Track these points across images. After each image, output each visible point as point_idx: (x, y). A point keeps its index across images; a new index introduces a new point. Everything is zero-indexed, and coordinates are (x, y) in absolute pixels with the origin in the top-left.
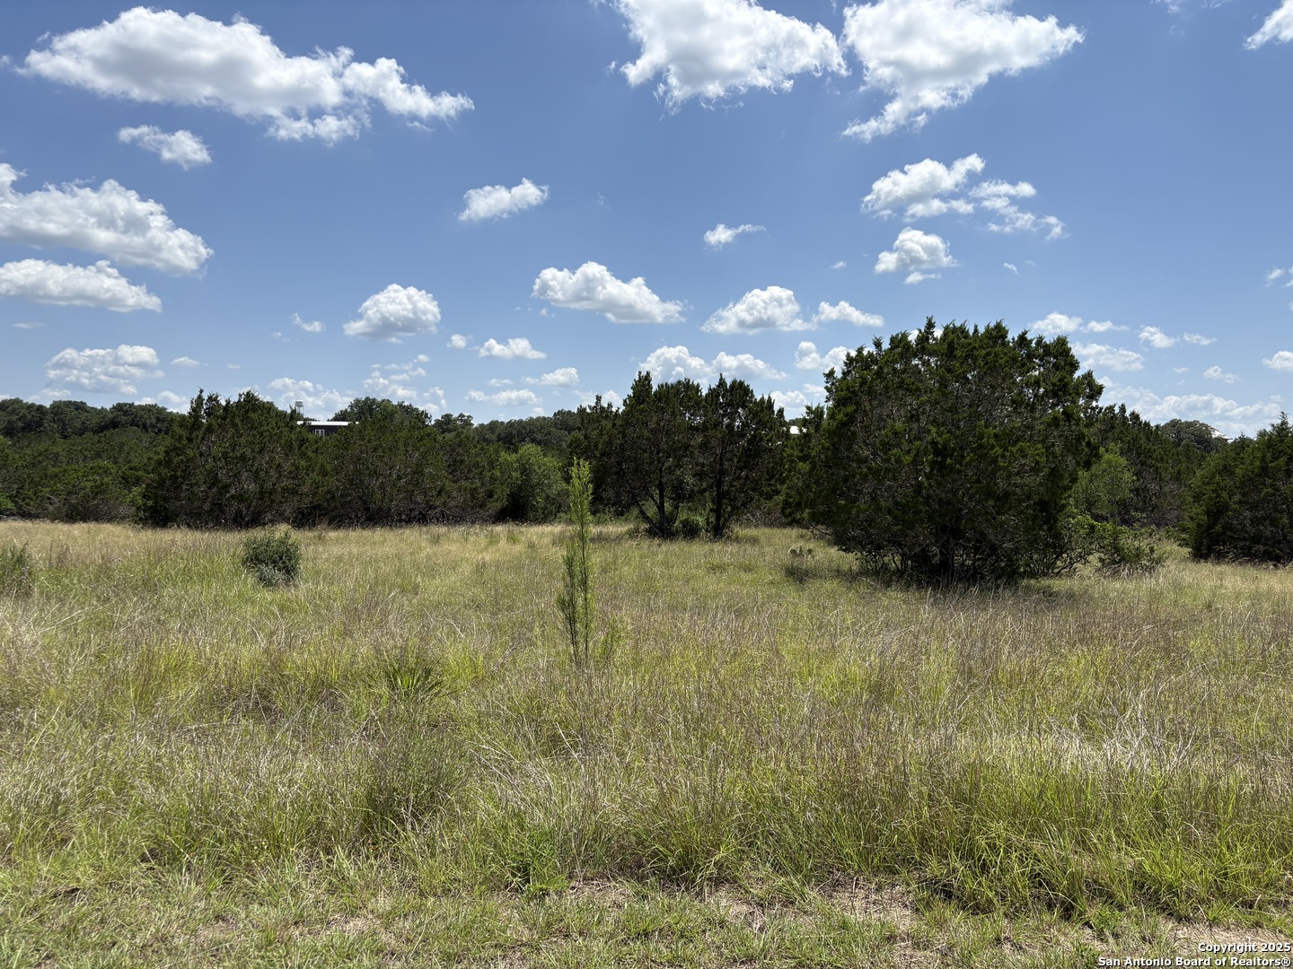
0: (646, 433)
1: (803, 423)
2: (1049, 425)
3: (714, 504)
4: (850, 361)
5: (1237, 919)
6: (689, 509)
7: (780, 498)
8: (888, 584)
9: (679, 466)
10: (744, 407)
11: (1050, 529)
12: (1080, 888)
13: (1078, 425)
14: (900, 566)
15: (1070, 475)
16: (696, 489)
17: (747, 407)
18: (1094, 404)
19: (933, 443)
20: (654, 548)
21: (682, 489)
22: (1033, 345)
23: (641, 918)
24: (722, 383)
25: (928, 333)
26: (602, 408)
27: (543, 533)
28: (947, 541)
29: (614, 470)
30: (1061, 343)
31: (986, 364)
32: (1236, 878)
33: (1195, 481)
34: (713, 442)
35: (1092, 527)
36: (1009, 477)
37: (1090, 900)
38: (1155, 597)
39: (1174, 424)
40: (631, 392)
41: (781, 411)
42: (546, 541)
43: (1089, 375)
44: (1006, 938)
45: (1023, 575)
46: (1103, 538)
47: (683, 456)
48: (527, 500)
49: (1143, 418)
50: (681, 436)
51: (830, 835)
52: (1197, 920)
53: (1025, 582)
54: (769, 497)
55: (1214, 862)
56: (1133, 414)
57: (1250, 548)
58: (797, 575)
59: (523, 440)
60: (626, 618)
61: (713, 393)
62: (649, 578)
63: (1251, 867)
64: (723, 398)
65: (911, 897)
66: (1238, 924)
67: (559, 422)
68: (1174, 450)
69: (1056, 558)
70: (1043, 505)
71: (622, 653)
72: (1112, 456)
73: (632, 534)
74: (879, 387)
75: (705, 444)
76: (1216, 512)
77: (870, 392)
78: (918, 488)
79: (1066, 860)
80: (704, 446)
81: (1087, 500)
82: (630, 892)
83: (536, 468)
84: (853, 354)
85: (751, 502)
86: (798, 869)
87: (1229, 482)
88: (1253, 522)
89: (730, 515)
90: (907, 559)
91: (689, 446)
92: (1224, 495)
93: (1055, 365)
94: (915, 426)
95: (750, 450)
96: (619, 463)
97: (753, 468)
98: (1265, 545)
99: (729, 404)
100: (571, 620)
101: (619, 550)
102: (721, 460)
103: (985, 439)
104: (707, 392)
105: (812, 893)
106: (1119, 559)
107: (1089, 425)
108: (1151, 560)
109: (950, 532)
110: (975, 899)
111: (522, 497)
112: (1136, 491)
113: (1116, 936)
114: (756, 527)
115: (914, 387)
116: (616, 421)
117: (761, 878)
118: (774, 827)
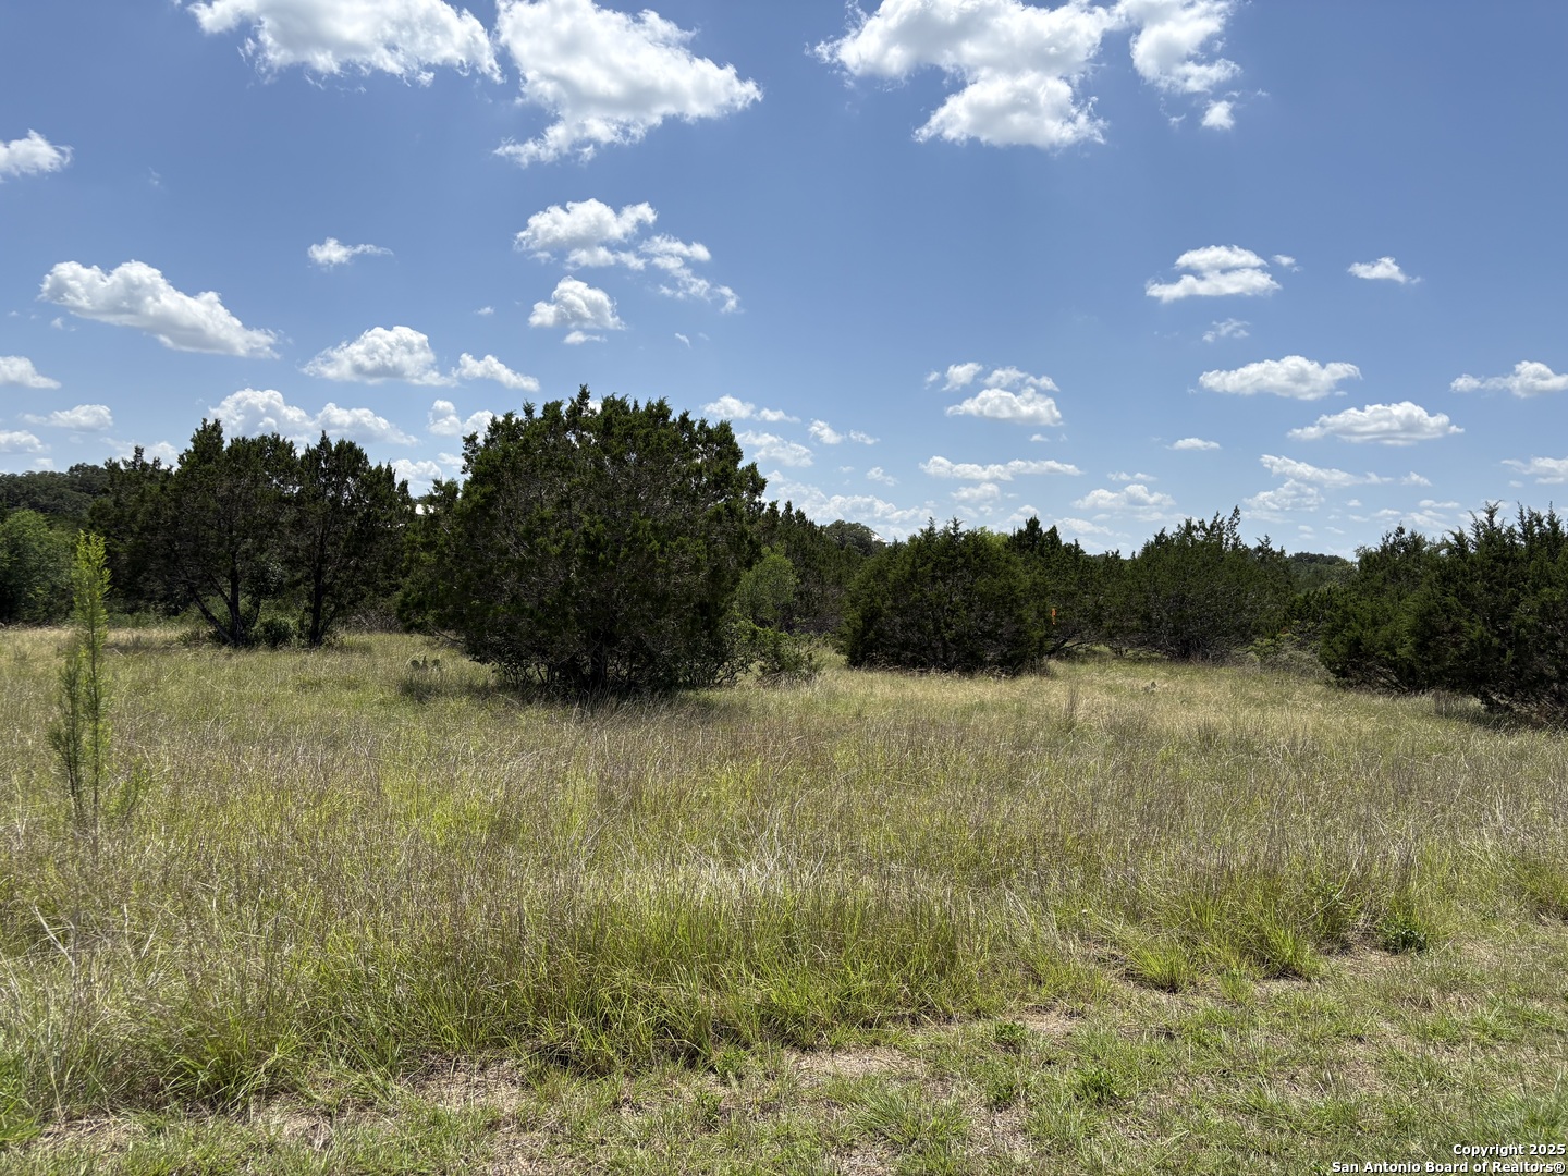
0: (213, 504)
1: (430, 500)
2: (711, 520)
3: (310, 601)
4: (495, 427)
5: (857, 1040)
6: (278, 607)
7: (398, 595)
8: (528, 700)
9: (262, 550)
10: (354, 476)
11: (710, 635)
12: (707, 1031)
13: (741, 521)
14: (545, 678)
15: (732, 576)
16: (285, 580)
17: (358, 476)
18: (757, 499)
19: (585, 533)
20: (222, 659)
21: (265, 580)
22: (696, 428)
23: (151, 1159)
24: (325, 442)
25: (580, 404)
26: (145, 466)
27: (42, 639)
28: (600, 648)
29: (161, 551)
30: (725, 428)
31: (647, 446)
32: (859, 997)
33: (853, 585)
34: (312, 520)
35: (754, 633)
36: (668, 575)
37: (716, 1042)
38: (810, 706)
39: (838, 525)
40: (190, 446)
41: (404, 485)
42: (47, 650)
43: (753, 467)
44: (625, 1100)
45: (679, 686)
46: (764, 644)
47: (267, 536)
48: (20, 592)
49: (809, 517)
50: (265, 509)
51: (426, 1011)
52: (822, 1048)
53: (683, 694)
54: (387, 594)
55: (837, 985)
56: (798, 512)
57: (899, 655)
58: (416, 692)
59: (17, 504)
60: (164, 757)
61: (312, 456)
62: (208, 700)
63: (873, 984)
64: (326, 463)
65: (522, 1072)
66: (858, 1047)
67: (77, 481)
68: (836, 553)
69: (718, 667)
70: (703, 608)
71: (152, 804)
72: (776, 557)
73: (191, 641)
74: (524, 463)
75: (299, 521)
76: (870, 617)
77: (514, 469)
78: (567, 587)
79: (692, 1002)
80: (298, 525)
81: (752, 604)
82: (139, 1127)
83: (35, 545)
84: (500, 419)
85: (361, 599)
86: (383, 1060)
87: (882, 587)
88: (902, 629)
89: (334, 615)
90: (555, 669)
91: (276, 524)
92: (878, 600)
93: (718, 453)
94: (566, 512)
95: (362, 532)
96: (170, 543)
97: (365, 556)
98: (913, 651)
99: (333, 472)
100: (72, 763)
101: (165, 663)
102: (322, 543)
103: (641, 532)
104: (304, 453)
105: (398, 1087)
106: (781, 668)
107: (752, 522)
108: (810, 668)
109: (603, 636)
110: (594, 1061)
111: (11, 587)
112: (801, 595)
113: (740, 1077)
114: (369, 631)
115: (567, 465)
116: (167, 484)
117: (328, 1079)
118: (351, 1010)
